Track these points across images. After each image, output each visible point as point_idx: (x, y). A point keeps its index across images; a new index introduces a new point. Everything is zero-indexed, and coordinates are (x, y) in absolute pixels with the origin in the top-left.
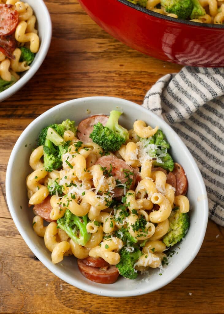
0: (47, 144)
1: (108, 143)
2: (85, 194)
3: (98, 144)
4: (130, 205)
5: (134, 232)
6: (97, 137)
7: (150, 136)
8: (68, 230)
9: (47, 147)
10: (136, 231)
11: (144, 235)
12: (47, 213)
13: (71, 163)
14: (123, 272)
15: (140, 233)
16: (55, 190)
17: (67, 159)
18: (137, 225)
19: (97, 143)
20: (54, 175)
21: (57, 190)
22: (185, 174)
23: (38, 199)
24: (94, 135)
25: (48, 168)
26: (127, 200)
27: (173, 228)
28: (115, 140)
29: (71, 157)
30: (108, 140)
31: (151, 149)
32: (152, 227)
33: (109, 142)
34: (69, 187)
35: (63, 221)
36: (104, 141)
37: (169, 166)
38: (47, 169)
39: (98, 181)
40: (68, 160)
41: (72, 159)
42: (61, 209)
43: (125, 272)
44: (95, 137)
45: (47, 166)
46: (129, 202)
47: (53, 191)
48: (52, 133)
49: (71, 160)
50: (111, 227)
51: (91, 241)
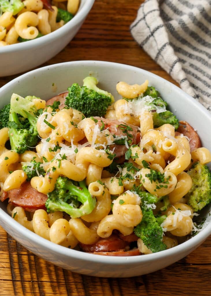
0: (12, 118)
1: (92, 103)
2: (78, 150)
3: (77, 110)
4: (138, 156)
5: (152, 183)
6: (76, 98)
7: (141, 92)
8: (63, 205)
9: (12, 122)
10: (153, 181)
11: (164, 186)
12: (30, 198)
13: (51, 122)
14: (149, 232)
15: (159, 185)
16: (34, 168)
17: (46, 118)
18: (154, 174)
19: (76, 108)
20: (29, 156)
21: (37, 168)
22: (195, 130)
23: (15, 180)
24: (71, 98)
25: (20, 146)
26: (132, 152)
27: (197, 184)
28: (100, 98)
29: (49, 116)
30: (90, 98)
31: (147, 102)
32: (172, 176)
33: (92, 101)
34: (55, 152)
35: (54, 196)
36: (85, 101)
37: (172, 122)
38: (19, 148)
39: (91, 130)
40: (47, 120)
41: (52, 118)
42: (51, 177)
43: (151, 231)
44: (74, 99)
45: (17, 144)
46: (136, 153)
47: (32, 170)
48: (17, 99)
49: (50, 120)
50: (120, 185)
51: (98, 208)
